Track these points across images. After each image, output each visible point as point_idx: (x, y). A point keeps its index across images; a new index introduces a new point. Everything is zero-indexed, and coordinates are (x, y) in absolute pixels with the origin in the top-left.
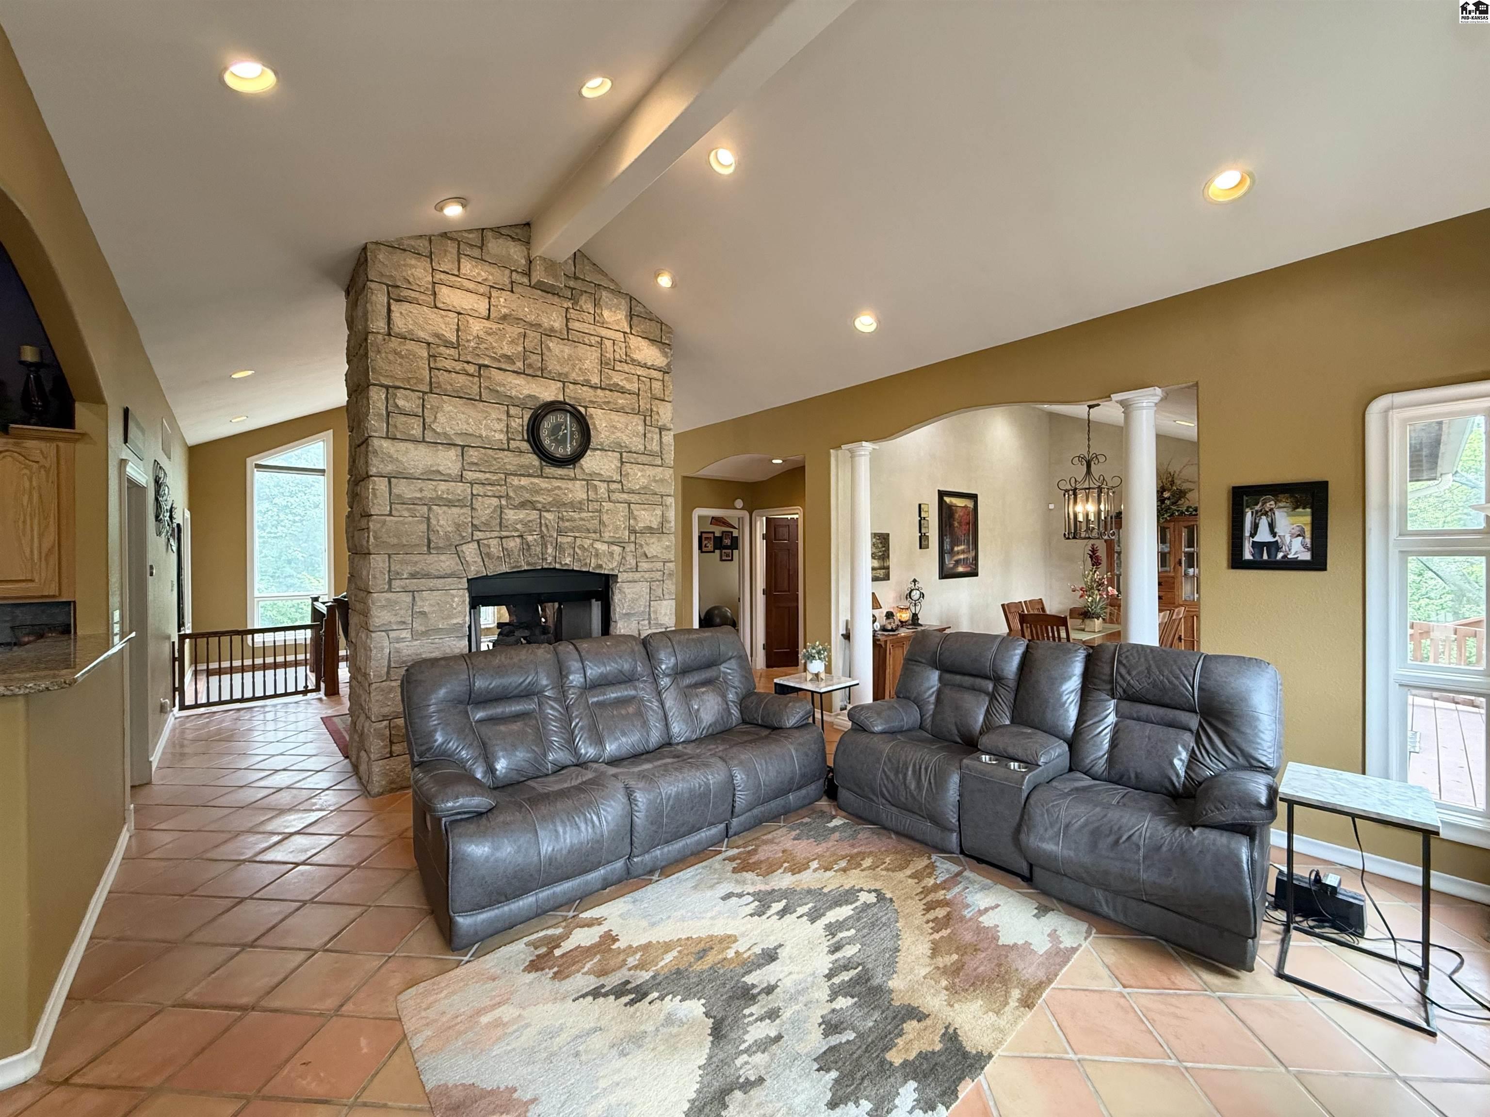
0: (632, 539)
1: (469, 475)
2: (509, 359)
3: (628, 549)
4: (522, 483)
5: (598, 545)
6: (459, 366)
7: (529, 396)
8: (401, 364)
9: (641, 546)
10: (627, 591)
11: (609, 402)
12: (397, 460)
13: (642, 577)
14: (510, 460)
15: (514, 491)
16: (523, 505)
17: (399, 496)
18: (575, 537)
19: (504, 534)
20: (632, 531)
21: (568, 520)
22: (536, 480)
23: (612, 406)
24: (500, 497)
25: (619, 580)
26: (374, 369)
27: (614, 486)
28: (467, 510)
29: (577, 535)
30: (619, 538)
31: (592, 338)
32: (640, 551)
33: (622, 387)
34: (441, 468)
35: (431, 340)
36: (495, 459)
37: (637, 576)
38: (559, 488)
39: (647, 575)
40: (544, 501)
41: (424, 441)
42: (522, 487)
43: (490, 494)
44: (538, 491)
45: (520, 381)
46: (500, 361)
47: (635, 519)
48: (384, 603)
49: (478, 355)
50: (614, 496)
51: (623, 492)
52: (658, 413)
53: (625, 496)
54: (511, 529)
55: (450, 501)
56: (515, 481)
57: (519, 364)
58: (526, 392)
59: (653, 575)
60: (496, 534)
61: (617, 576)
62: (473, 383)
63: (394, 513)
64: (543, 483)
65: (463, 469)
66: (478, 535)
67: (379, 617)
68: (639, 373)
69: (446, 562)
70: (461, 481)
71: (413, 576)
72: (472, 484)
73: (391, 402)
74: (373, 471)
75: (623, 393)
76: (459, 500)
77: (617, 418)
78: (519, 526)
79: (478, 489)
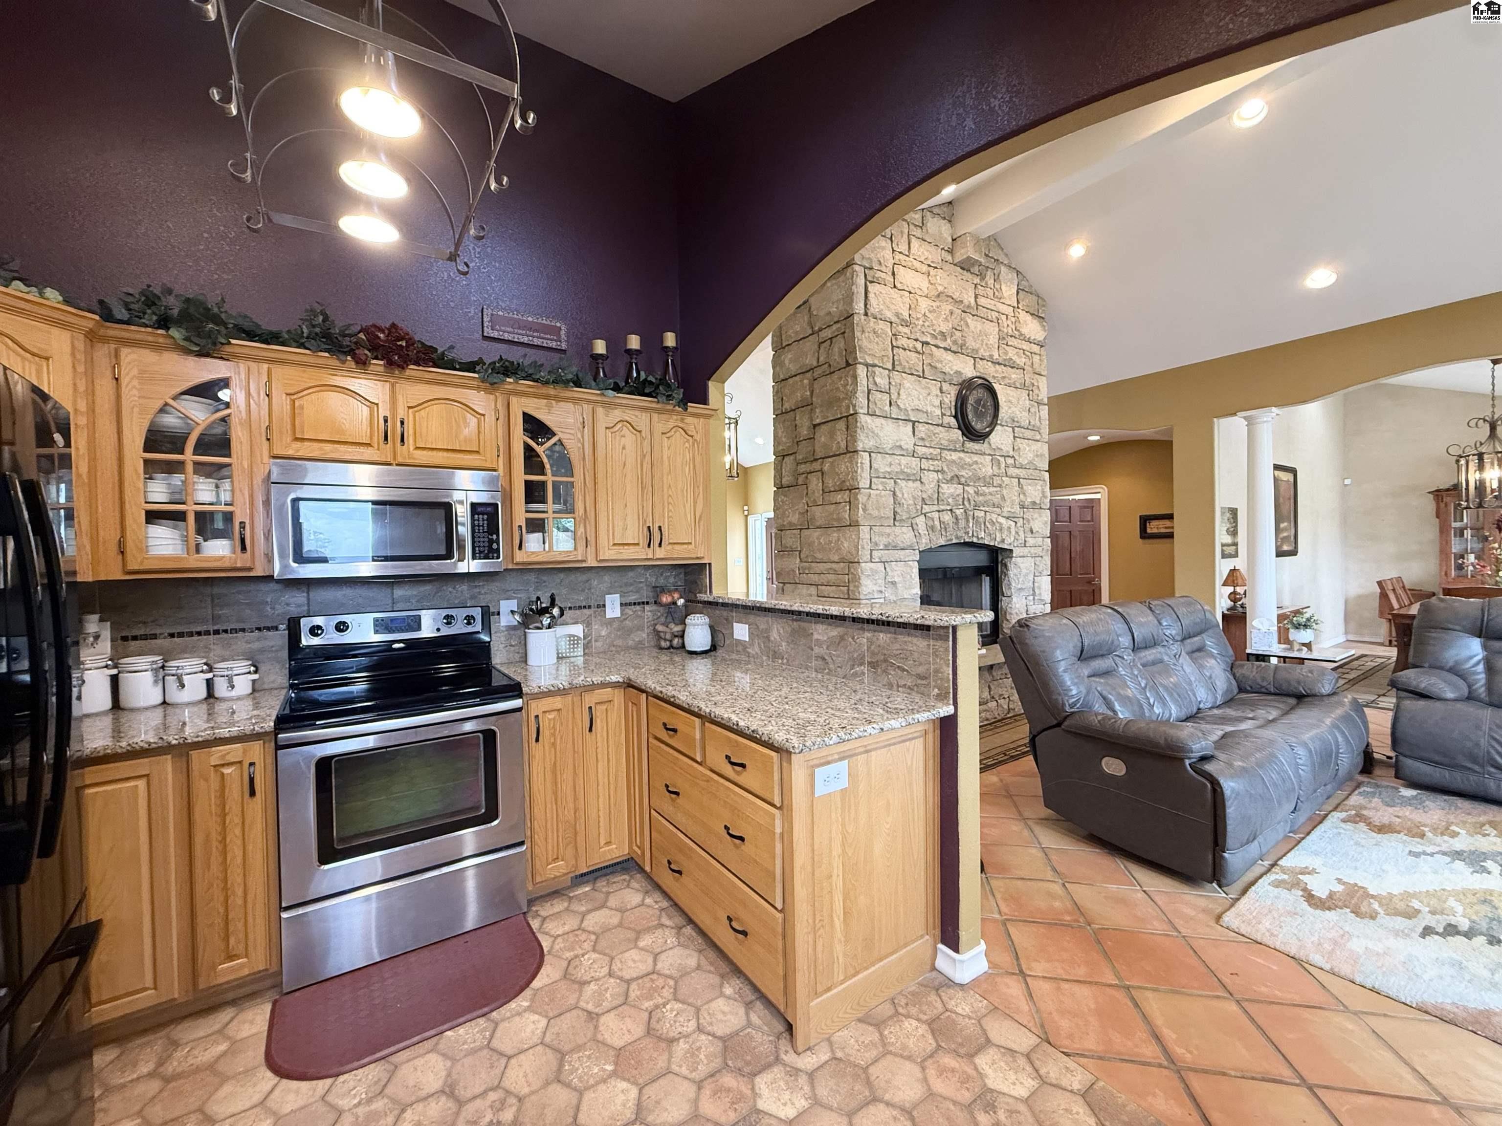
0: (1022, 513)
1: (921, 451)
2: (942, 336)
3: (1019, 524)
4: (954, 458)
5: (1001, 520)
6: (911, 344)
7: (957, 372)
8: (877, 343)
9: (1028, 521)
10: (1022, 566)
11: (1006, 377)
12: (877, 435)
13: (1029, 552)
14: (943, 435)
15: (947, 466)
16: (953, 479)
17: (876, 470)
18: (986, 512)
19: (942, 507)
20: (1023, 507)
21: (982, 495)
22: (960, 455)
23: (1007, 381)
24: (937, 471)
25: (1014, 555)
26: (860, 348)
27: (1009, 461)
28: (918, 484)
29: (987, 509)
30: (1013, 513)
31: (993, 313)
32: (1027, 526)
33: (1013, 362)
34: (901, 443)
35: (894, 319)
36: (934, 434)
37: (1026, 550)
38: (976, 463)
39: (1033, 550)
40: (966, 476)
41: (891, 417)
42: (953, 462)
43: (932, 468)
44: (963, 466)
45: (949, 356)
46: (936, 339)
47: (1024, 494)
48: (868, 573)
49: (923, 333)
50: (1010, 471)
51: (1015, 467)
52: (1038, 387)
53: (1017, 471)
54: (945, 503)
55: (908, 475)
56: (947, 455)
57: (949, 341)
58: (955, 368)
59: (1036, 550)
60: (936, 508)
61: (1011, 551)
62: (919, 360)
63: (873, 486)
64: (967, 458)
65: (915, 444)
66: (926, 509)
67: (866, 586)
68: (1024, 348)
69: (905, 535)
70: (913, 456)
71: (887, 547)
72: (920, 459)
73: (871, 379)
74: (860, 446)
75: (1013, 367)
76: (913, 475)
77: (1011, 393)
78: (950, 500)
79: (925, 464)
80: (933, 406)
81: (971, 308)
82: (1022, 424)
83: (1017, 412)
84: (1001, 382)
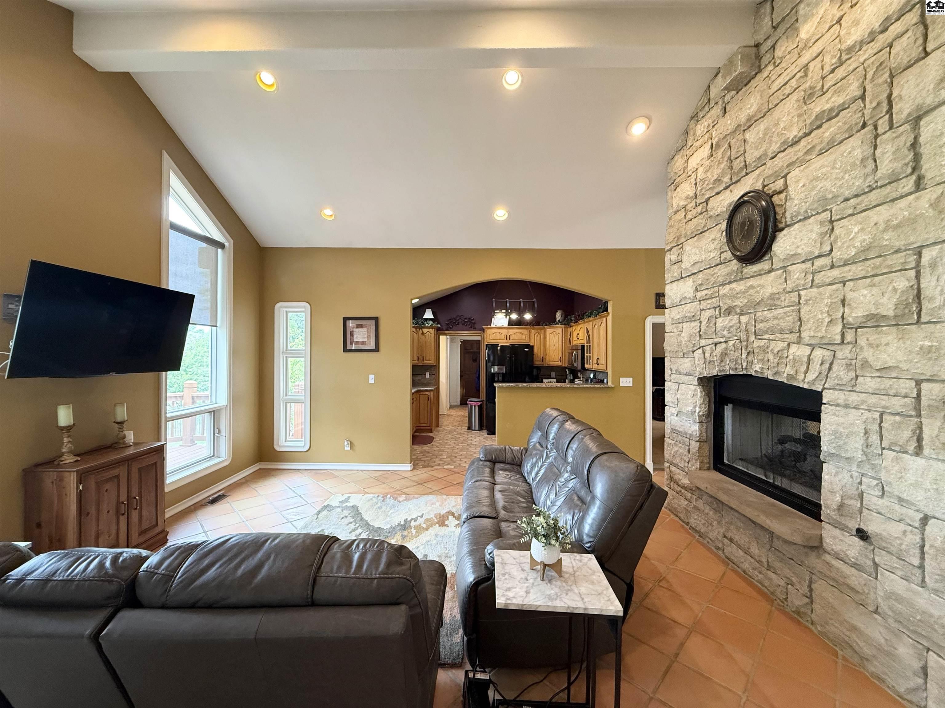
0: (849, 337)
1: (699, 295)
2: (718, 181)
3: (839, 355)
5: (794, 349)
6: (695, 212)
9: (863, 348)
13: (863, 402)
14: (722, 271)
15: (722, 300)
16: (729, 311)
18: (770, 340)
19: (717, 340)
20: (847, 325)
21: (763, 321)
22: (733, 285)
23: (819, 149)
24: (715, 308)
25: (824, 401)
27: (819, 263)
28: (697, 323)
29: (772, 337)
30: (822, 338)
31: (795, 79)
32: (861, 358)
34: (686, 294)
35: (685, 203)
36: (712, 275)
37: (854, 398)
39: (873, 400)
40: (741, 305)
41: (682, 278)
42: (726, 295)
43: (709, 306)
44: (735, 297)
45: (726, 194)
46: (715, 188)
47: (851, 305)
48: (667, 388)
49: (703, 194)
50: (818, 278)
51: (832, 267)
53: (836, 273)
54: (721, 336)
55: (690, 318)
56: (723, 291)
57: (726, 179)
58: (727, 203)
59: (885, 401)
60: (711, 341)
61: (821, 393)
62: (702, 219)
64: (741, 286)
65: (697, 290)
66: (703, 342)
68: (863, 59)
69: (687, 364)
70: (696, 301)
72: (700, 301)
75: (835, 116)
76: (694, 316)
77: (821, 163)
78: (725, 333)
79: (704, 304)
80: (708, 252)
81: (753, 116)
82: (847, 194)
83: (828, 184)
84: (808, 158)
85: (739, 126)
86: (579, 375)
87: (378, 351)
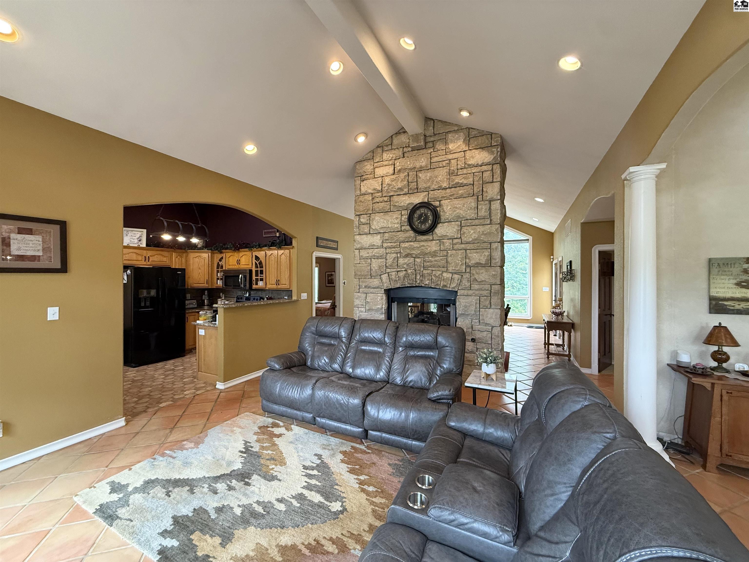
0: (468, 270)
1: (385, 245)
2: (401, 189)
3: (464, 277)
5: (445, 275)
6: (381, 199)
7: (409, 204)
8: (362, 205)
9: (473, 274)
10: (464, 301)
11: (453, 194)
12: (361, 242)
13: (474, 293)
14: (401, 236)
15: (403, 249)
16: (407, 256)
17: (362, 256)
18: (432, 270)
19: (399, 270)
20: (467, 266)
21: (428, 262)
22: (412, 243)
23: (455, 196)
24: (397, 253)
25: (458, 294)
27: (455, 241)
28: (384, 260)
29: (433, 269)
30: (458, 270)
31: (444, 162)
32: (472, 278)
33: (462, 183)
34: (375, 243)
35: (372, 192)
36: (395, 236)
37: (470, 292)
38: (423, 246)
39: (477, 292)
40: (416, 253)
41: (370, 233)
42: (406, 247)
43: (393, 252)
44: (413, 249)
45: (406, 197)
46: (397, 192)
47: (469, 259)
48: (357, 297)
49: (389, 192)
50: (456, 247)
51: (462, 243)
52: (487, 192)
53: (463, 246)
54: (401, 267)
55: (378, 256)
56: (403, 245)
57: (406, 190)
58: (407, 202)
59: (481, 292)
60: (395, 270)
61: (457, 291)
62: (387, 205)
63: (360, 263)
64: (416, 245)
65: (383, 242)
66: (388, 270)
67: (356, 302)
68: (473, 171)
69: (376, 282)
70: (382, 248)
71: (366, 287)
72: (386, 248)
73: (359, 220)
74: (355, 248)
75: (463, 186)
76: (381, 256)
77: (457, 202)
78: (405, 266)
79: (388, 250)
80: (393, 223)
81: (423, 167)
82: (468, 218)
83: (462, 212)
84: (451, 198)
85: (415, 168)
86: (221, 295)
87: (66, 272)
